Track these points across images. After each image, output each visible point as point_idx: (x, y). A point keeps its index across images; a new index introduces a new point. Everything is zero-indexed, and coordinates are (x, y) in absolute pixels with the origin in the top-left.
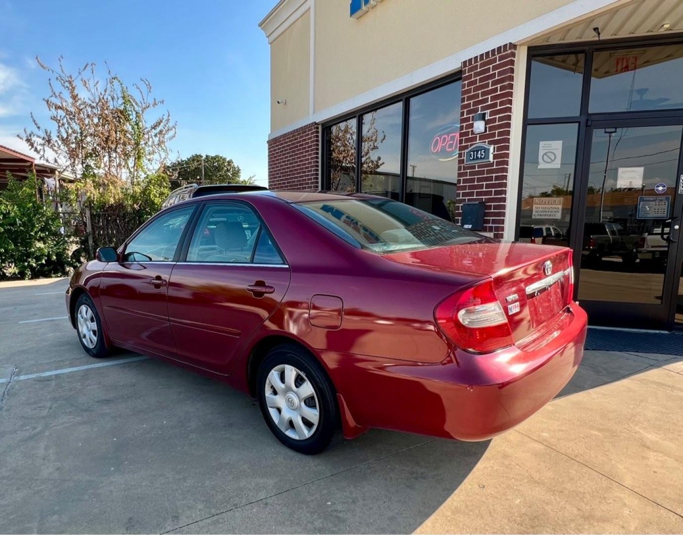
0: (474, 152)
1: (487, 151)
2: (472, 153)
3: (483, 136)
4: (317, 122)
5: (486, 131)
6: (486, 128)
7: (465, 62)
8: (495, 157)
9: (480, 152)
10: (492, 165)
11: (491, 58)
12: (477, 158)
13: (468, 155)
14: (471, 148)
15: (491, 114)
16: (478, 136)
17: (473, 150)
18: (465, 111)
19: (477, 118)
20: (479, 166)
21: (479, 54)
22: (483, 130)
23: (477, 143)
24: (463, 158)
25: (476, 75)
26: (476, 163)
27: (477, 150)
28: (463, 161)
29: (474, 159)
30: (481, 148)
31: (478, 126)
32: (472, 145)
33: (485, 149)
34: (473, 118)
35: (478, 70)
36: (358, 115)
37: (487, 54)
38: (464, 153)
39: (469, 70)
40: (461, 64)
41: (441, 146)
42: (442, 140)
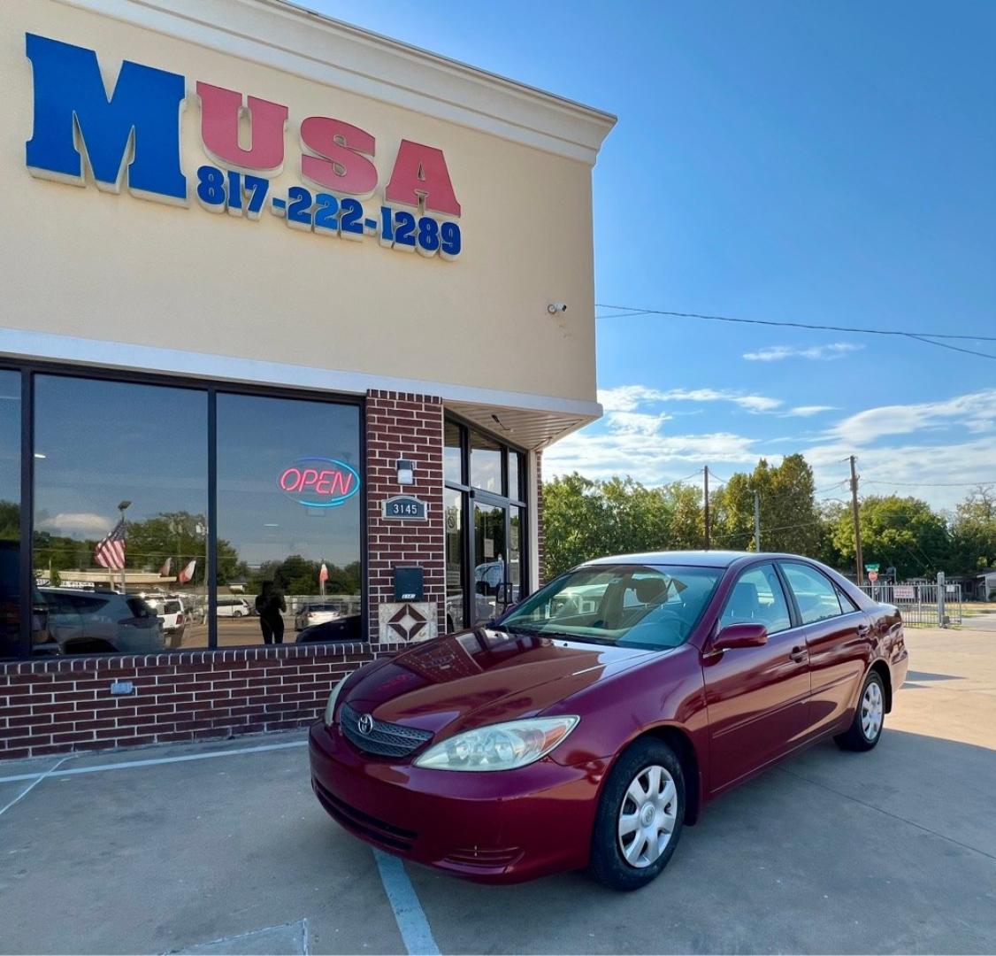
0: (400, 505)
1: (420, 508)
2: (396, 506)
3: (407, 488)
5: (414, 484)
6: (414, 480)
7: (375, 392)
8: (430, 515)
9: (409, 507)
10: (427, 524)
11: (414, 401)
12: (405, 513)
13: (390, 507)
14: (393, 499)
15: (419, 465)
16: (401, 487)
17: (399, 503)
18: (377, 451)
19: (401, 466)
20: (406, 523)
21: (397, 390)
22: (410, 481)
23: (401, 495)
24: (378, 509)
25: (391, 412)
26: (402, 519)
27: (405, 503)
28: (379, 514)
29: (400, 513)
30: (411, 503)
31: (405, 476)
32: (394, 495)
33: (417, 505)
34: (392, 463)
35: (395, 409)
36: (28, 369)
37: (410, 396)
38: (380, 504)
39: (379, 403)
40: (365, 392)
41: (304, 484)
42: (305, 475)
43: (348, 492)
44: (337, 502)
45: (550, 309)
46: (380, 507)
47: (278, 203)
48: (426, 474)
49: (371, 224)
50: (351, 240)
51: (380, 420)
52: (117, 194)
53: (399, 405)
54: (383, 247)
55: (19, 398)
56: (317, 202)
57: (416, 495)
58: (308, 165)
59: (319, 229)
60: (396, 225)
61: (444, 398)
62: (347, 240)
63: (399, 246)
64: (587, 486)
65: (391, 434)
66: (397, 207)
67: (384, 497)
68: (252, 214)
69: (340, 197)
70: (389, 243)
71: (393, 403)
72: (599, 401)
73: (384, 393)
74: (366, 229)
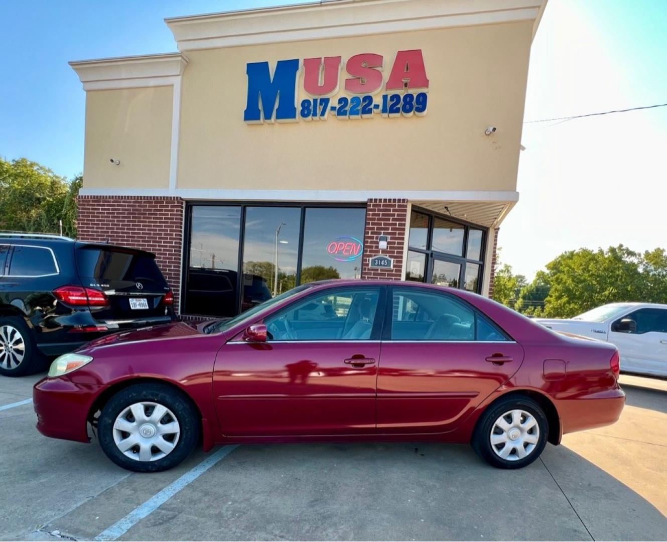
0: (378, 260)
1: (389, 262)
2: (377, 261)
3: (384, 251)
4: (182, 197)
5: (387, 249)
6: (387, 247)
7: (371, 200)
8: (394, 266)
9: (383, 261)
10: (392, 271)
11: (392, 203)
12: (381, 265)
13: (374, 261)
14: (376, 257)
15: (391, 238)
16: (381, 251)
17: (378, 259)
18: (370, 232)
19: (382, 239)
20: (381, 270)
21: (383, 197)
22: (385, 247)
23: (381, 255)
24: (367, 263)
25: (379, 210)
26: (379, 268)
27: (381, 259)
28: (368, 265)
29: (378, 265)
30: (385, 259)
31: (383, 245)
32: (376, 255)
33: (387, 260)
34: (377, 238)
35: (382, 208)
36: (243, 205)
37: (390, 200)
38: (369, 260)
39: (374, 206)
40: (367, 200)
41: (339, 250)
42: (339, 246)
43: (358, 253)
44: (352, 258)
45: (487, 133)
46: (369, 261)
47: (333, 108)
48: (394, 243)
49: (377, 106)
50: (368, 119)
51: (373, 215)
52: (273, 124)
53: (383, 206)
54: (384, 118)
55: (240, 217)
56: (351, 103)
57: (388, 255)
58: (349, 84)
59: (352, 117)
60: (390, 103)
61: (408, 199)
62: (366, 119)
63: (392, 115)
64: (628, 255)
65: (378, 222)
66: (391, 93)
67: (371, 256)
68: (322, 118)
69: (361, 96)
70: (386, 115)
71: (380, 205)
72: (517, 191)
73: (376, 200)
74: (375, 110)
